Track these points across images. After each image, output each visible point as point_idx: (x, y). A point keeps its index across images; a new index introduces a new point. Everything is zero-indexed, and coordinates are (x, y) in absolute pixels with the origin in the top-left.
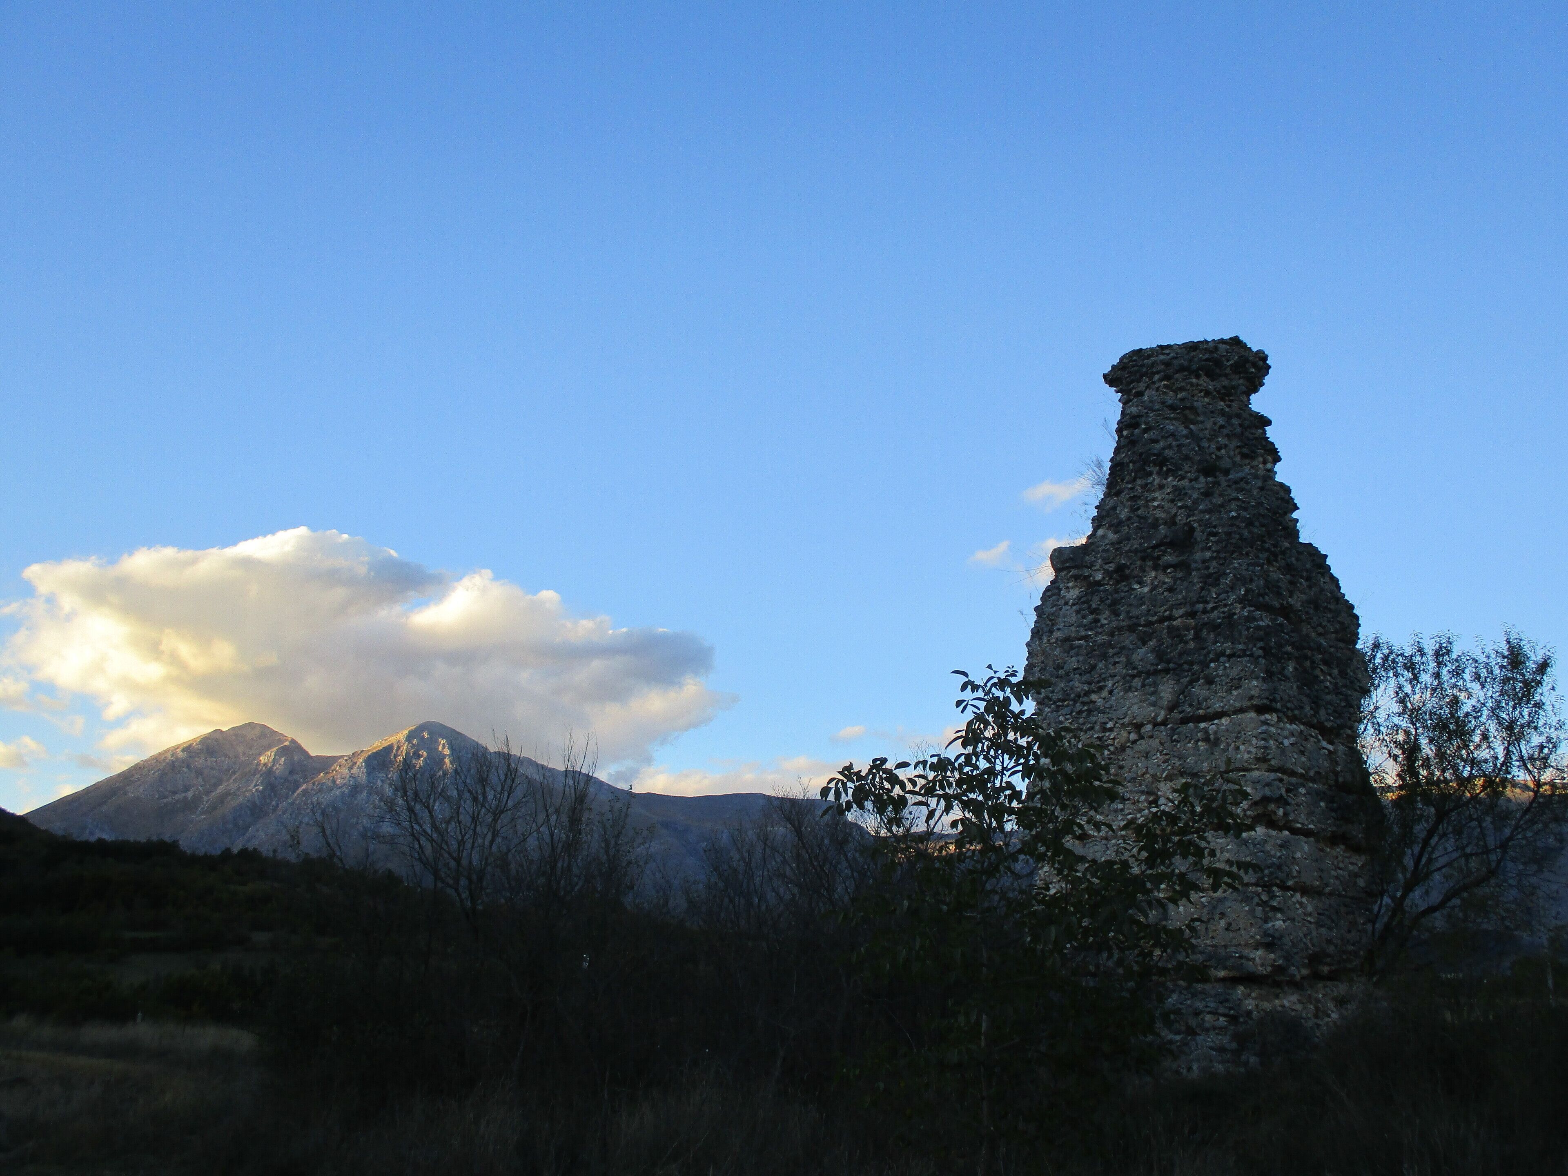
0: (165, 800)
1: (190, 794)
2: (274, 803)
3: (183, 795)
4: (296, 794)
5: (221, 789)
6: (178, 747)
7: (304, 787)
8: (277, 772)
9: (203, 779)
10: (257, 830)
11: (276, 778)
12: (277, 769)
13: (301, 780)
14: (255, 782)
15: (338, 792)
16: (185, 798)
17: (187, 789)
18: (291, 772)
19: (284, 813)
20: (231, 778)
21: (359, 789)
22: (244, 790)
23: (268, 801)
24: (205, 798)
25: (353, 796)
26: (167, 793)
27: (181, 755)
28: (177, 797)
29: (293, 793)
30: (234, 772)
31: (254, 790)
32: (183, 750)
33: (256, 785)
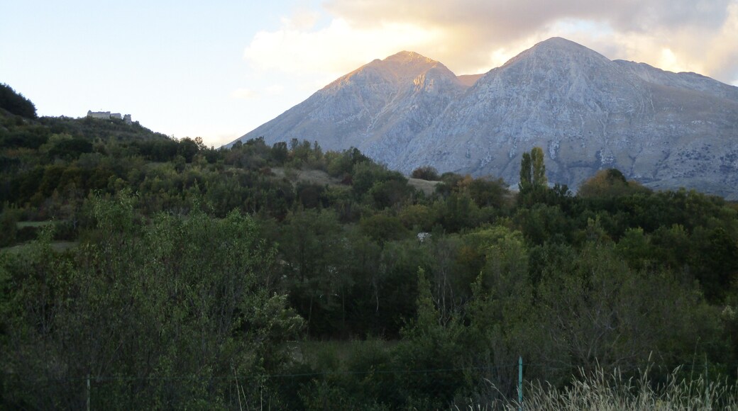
0: (340, 122)
1: (359, 116)
2: (429, 118)
3: (354, 116)
4: (446, 110)
5: (383, 110)
6: (345, 77)
7: (452, 103)
8: (429, 92)
9: (369, 103)
10: (417, 142)
11: (428, 97)
12: (428, 89)
13: (450, 98)
14: (411, 102)
15: (480, 105)
16: (356, 119)
17: (357, 112)
18: (440, 91)
19: (437, 127)
20: (391, 99)
21: (497, 102)
22: (403, 109)
23: (424, 117)
24: (372, 118)
25: (494, 108)
26: (341, 116)
27: (348, 83)
28: (350, 118)
29: (444, 109)
30: (394, 94)
31: (411, 108)
32: (350, 80)
33: (413, 104)
